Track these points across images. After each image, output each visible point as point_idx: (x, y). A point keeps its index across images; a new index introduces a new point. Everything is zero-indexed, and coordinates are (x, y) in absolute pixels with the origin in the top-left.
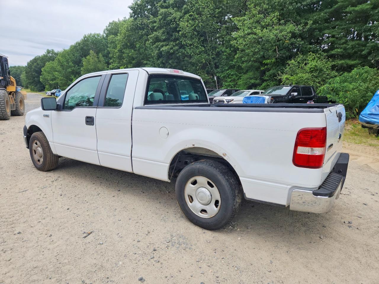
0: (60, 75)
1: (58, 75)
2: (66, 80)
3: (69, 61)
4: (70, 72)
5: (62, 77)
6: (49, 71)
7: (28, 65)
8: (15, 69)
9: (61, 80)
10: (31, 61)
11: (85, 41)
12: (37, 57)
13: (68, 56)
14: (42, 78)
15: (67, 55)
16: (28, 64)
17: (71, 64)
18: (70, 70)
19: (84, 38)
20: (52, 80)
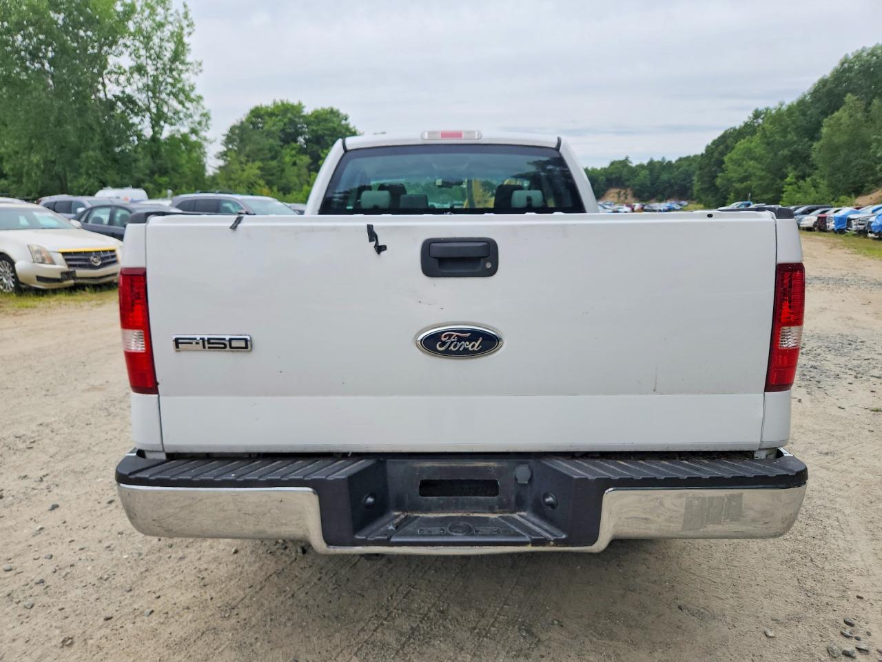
0: (759, 166)
1: (754, 168)
2: (772, 177)
3: (789, 129)
4: (785, 157)
5: (762, 170)
6: (739, 160)
7: (707, 151)
8: (687, 163)
9: (761, 178)
10: (714, 143)
11: (845, 71)
12: (728, 132)
13: (787, 119)
14: (721, 177)
15: (785, 117)
16: (708, 148)
17: (792, 136)
18: (786, 152)
19: (842, 64)
20: (742, 180)
